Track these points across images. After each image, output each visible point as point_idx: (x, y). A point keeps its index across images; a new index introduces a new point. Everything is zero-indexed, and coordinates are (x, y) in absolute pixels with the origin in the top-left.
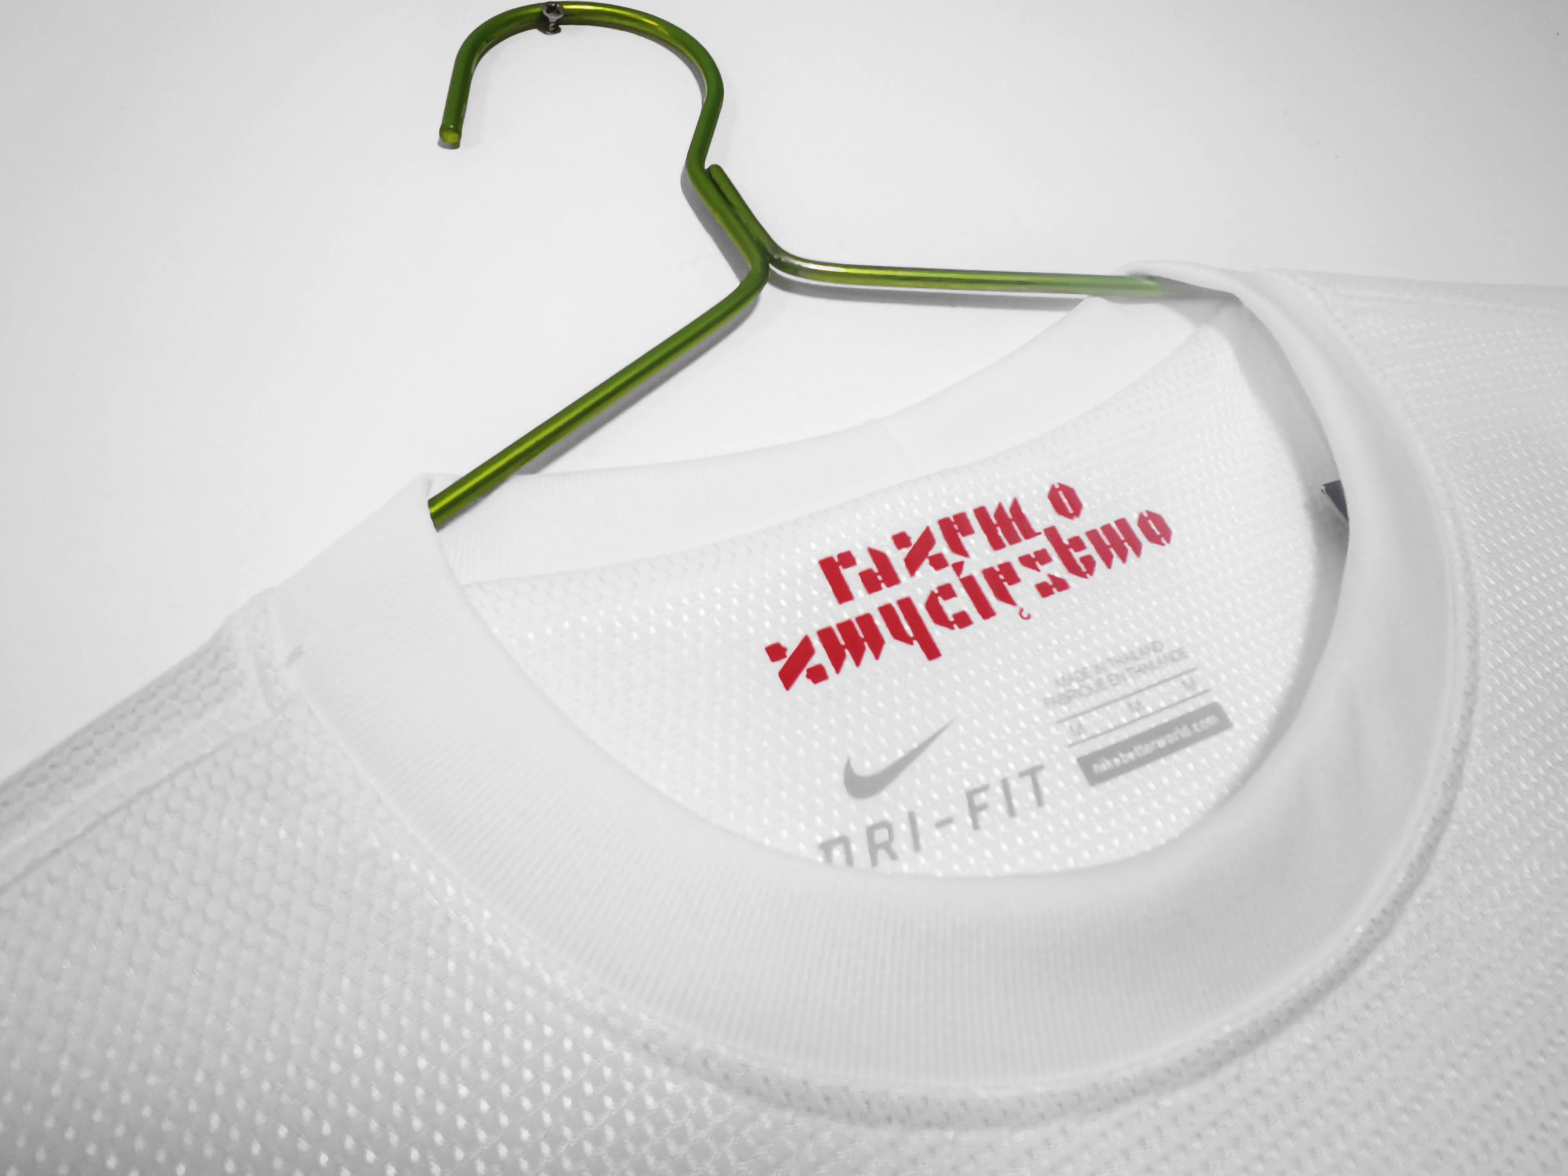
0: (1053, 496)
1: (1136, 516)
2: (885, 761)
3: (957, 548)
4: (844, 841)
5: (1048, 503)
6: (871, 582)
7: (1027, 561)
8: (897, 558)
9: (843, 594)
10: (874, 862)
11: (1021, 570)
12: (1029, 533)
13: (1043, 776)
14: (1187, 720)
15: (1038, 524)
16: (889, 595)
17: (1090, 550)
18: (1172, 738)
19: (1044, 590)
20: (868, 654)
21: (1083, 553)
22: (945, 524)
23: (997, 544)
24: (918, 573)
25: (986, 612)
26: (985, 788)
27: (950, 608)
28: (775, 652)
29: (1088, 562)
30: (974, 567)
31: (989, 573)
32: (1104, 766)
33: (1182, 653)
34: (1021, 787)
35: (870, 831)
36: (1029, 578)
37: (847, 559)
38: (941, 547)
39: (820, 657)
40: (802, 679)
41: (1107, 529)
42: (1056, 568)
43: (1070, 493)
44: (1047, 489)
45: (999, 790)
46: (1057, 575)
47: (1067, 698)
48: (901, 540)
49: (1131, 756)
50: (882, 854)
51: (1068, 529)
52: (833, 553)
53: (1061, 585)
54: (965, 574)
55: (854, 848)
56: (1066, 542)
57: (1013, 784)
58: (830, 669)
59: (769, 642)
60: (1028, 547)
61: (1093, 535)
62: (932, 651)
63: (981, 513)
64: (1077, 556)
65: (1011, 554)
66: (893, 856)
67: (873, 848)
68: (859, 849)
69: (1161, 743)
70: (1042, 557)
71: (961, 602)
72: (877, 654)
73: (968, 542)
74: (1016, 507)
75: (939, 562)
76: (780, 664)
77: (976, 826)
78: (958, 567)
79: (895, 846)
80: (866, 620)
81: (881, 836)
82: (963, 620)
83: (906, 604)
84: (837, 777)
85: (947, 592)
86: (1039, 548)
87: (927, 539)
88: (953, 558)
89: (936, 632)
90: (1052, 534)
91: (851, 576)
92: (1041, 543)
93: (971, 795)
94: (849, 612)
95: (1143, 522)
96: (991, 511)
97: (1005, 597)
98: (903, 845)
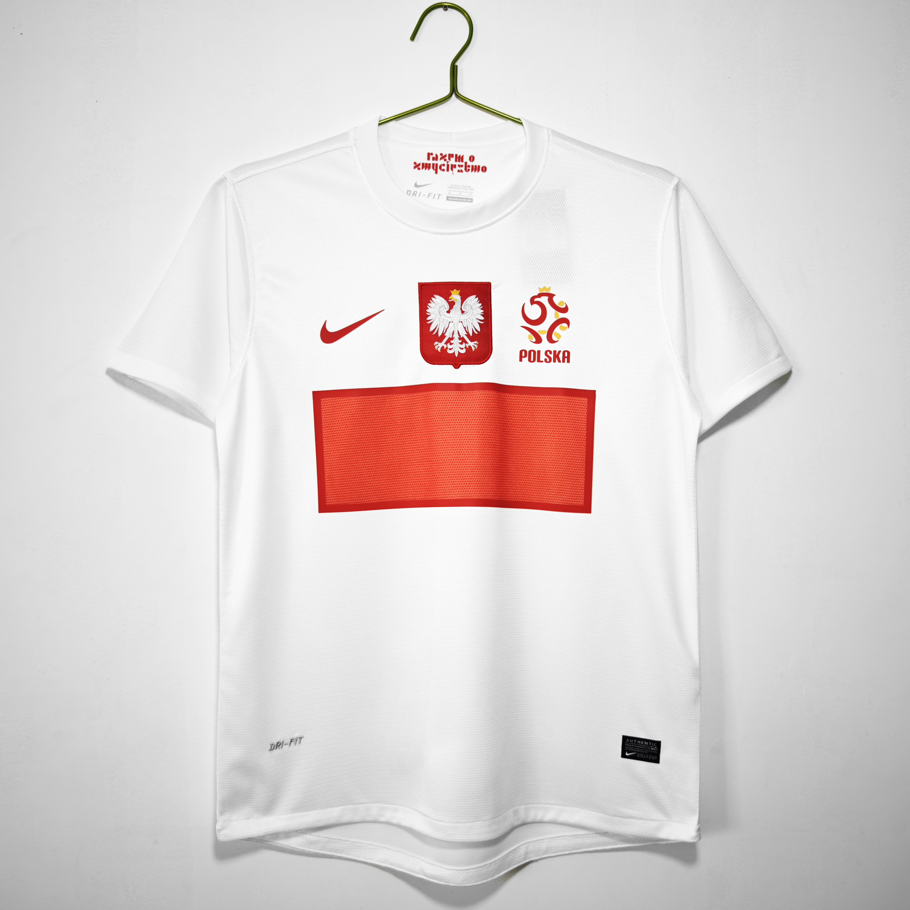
0: (470, 157)
1: (482, 166)
2: (421, 184)
3: (449, 159)
4: (410, 191)
5: (469, 158)
6: (433, 159)
7: (459, 166)
8: (439, 157)
9: (429, 159)
10: (413, 195)
11: (457, 166)
12: (462, 161)
13: (440, 196)
14: (466, 199)
15: (465, 160)
16: (435, 162)
17: (470, 168)
18: (462, 200)
19: (459, 171)
20: (427, 169)
21: (469, 168)
22: (449, 155)
23: (456, 161)
24: (441, 161)
25: (448, 170)
26: (432, 194)
27: (443, 168)
28: (415, 163)
29: (469, 170)
30: (450, 163)
31: (452, 165)
32: (450, 199)
33: (473, 190)
34: (437, 196)
35: (414, 192)
36: (458, 168)
37: (432, 154)
38: (447, 158)
39: (421, 167)
40: (417, 169)
41: (476, 166)
42: (463, 169)
43: (474, 158)
44: (470, 156)
45: (434, 195)
46: (462, 170)
47: (451, 188)
48: (441, 154)
49: (455, 199)
50: (414, 195)
51: (469, 163)
52: (430, 152)
53: (462, 171)
54: (448, 164)
55: (411, 193)
56: (467, 165)
57: (436, 195)
58: (421, 169)
59: (415, 162)
60: (461, 163)
61: (473, 166)
62: (436, 172)
63: (456, 155)
64: (468, 168)
65: (457, 164)
66: (415, 196)
67: (414, 194)
68: (412, 193)
69: (460, 200)
70: (462, 166)
71: (445, 168)
72: (429, 169)
73: (452, 159)
74: (463, 156)
75: (445, 160)
76: (415, 165)
77: (428, 198)
78: (448, 162)
79: (416, 195)
80: (430, 164)
81: (415, 193)
82: (444, 170)
83: (437, 164)
84: (414, 183)
85: (444, 165)
86: (462, 164)
87: (446, 156)
88: (448, 160)
89: (439, 170)
90: (466, 163)
91: (431, 157)
92: (463, 164)
93: (429, 194)
94: (428, 162)
95: (482, 168)
96: (458, 155)
97: (452, 169)
98: (417, 195)
